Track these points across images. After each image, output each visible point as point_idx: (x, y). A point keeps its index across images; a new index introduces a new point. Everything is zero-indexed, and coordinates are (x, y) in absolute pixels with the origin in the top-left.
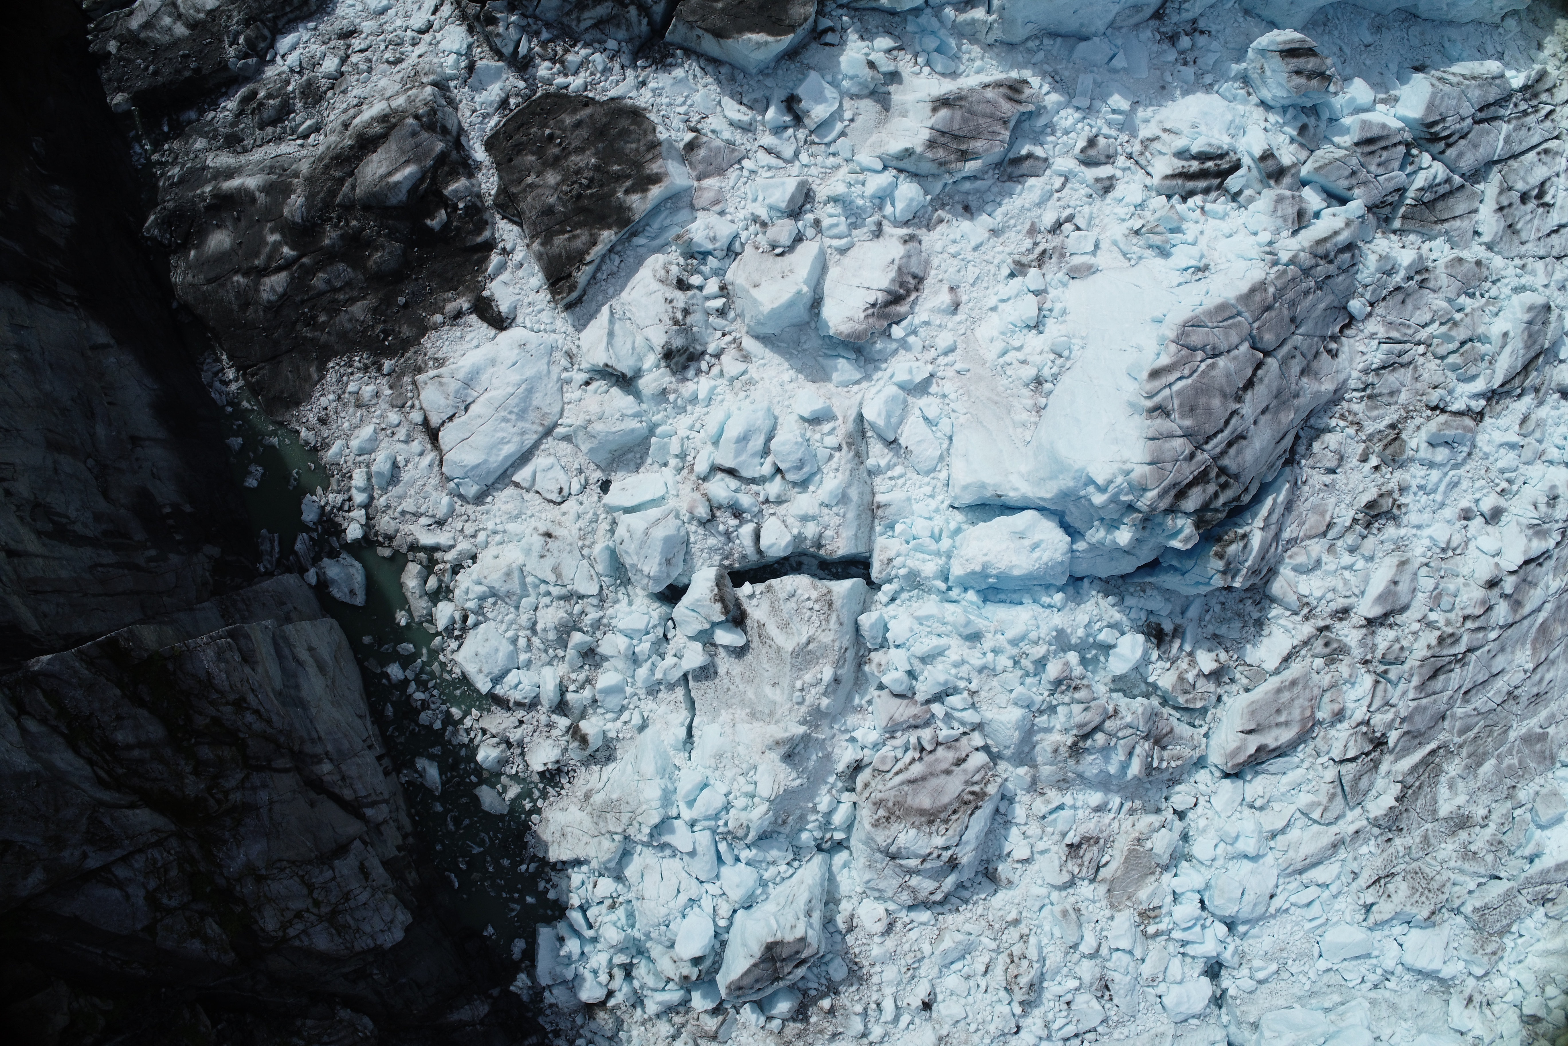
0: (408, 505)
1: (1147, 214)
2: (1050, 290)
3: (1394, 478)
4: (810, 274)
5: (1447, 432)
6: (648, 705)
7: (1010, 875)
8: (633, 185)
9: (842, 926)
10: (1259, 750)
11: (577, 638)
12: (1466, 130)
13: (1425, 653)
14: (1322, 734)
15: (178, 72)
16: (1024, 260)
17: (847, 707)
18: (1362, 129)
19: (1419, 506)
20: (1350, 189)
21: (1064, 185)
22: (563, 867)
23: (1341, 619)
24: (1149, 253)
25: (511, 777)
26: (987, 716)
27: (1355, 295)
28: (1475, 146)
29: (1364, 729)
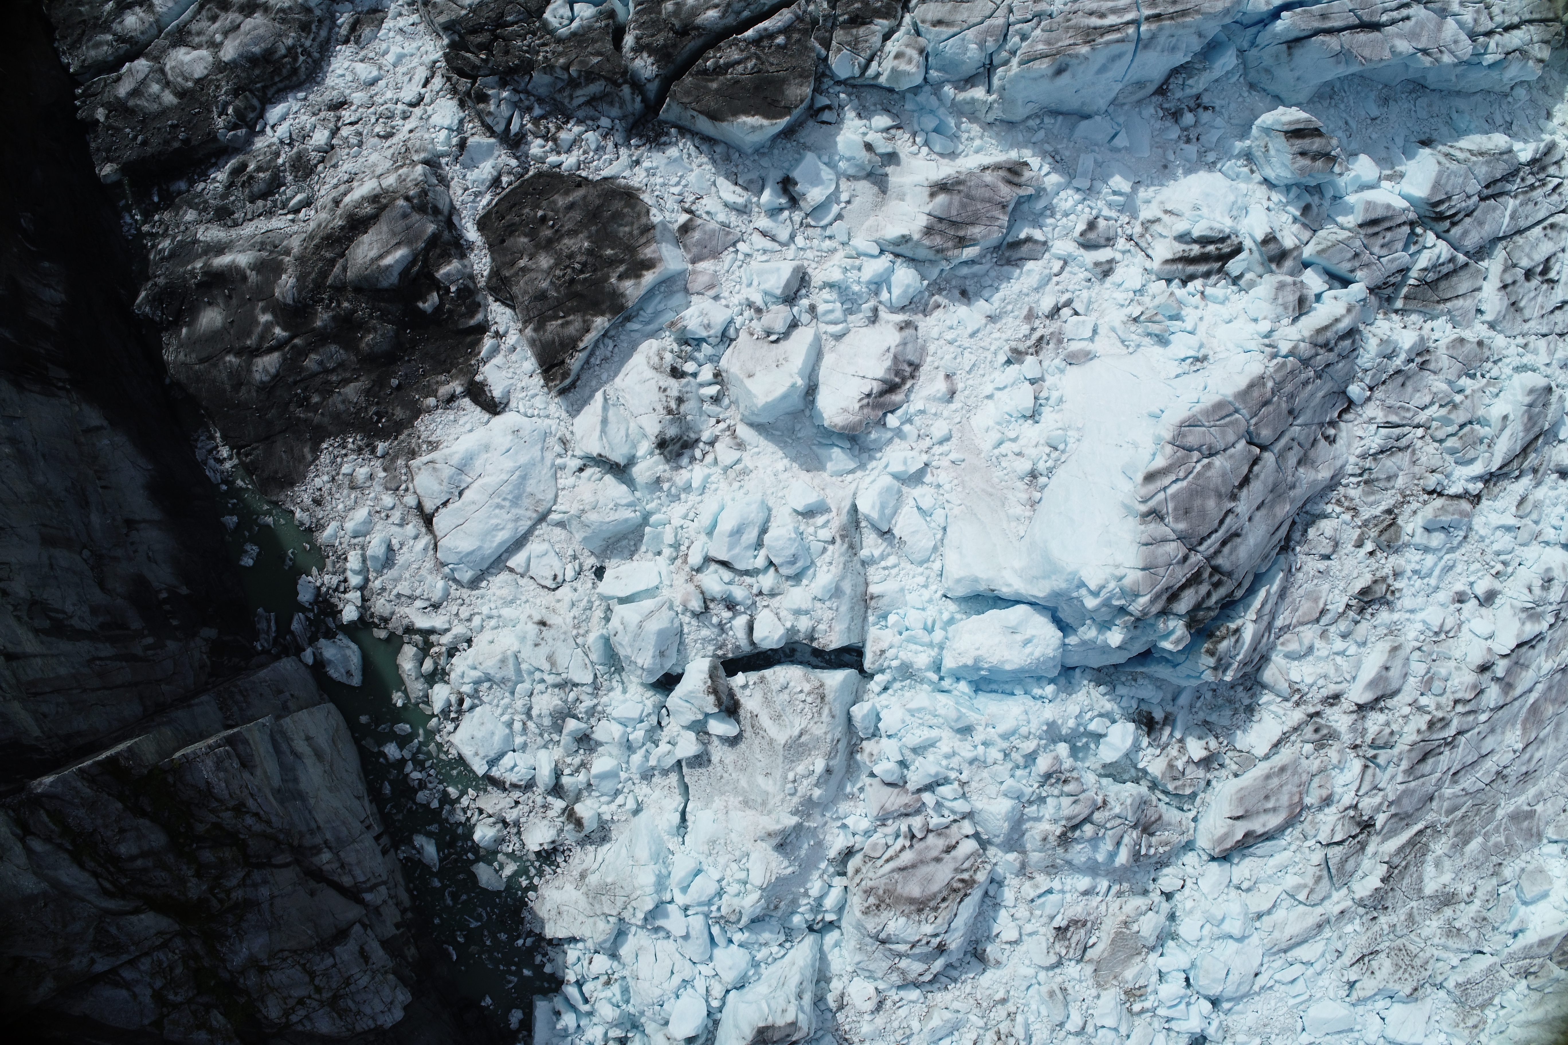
0: (403, 588)
1: (1146, 299)
2: (1047, 377)
3: (1389, 563)
4: (805, 362)
5: (1443, 518)
6: (642, 790)
7: (999, 956)
8: (627, 270)
9: (833, 1005)
10: (1247, 835)
11: (572, 724)
12: (1471, 208)
13: (1415, 737)
14: (1310, 818)
15: (167, 142)
16: (1022, 347)
17: (839, 795)
18: (1367, 210)
19: (1413, 590)
20: (1352, 271)
21: (1062, 269)
22: (558, 943)
23: (1332, 705)
24: (1147, 340)
25: (507, 855)
26: (977, 805)
27: (1355, 380)
28: (1480, 225)
29: (1351, 813)
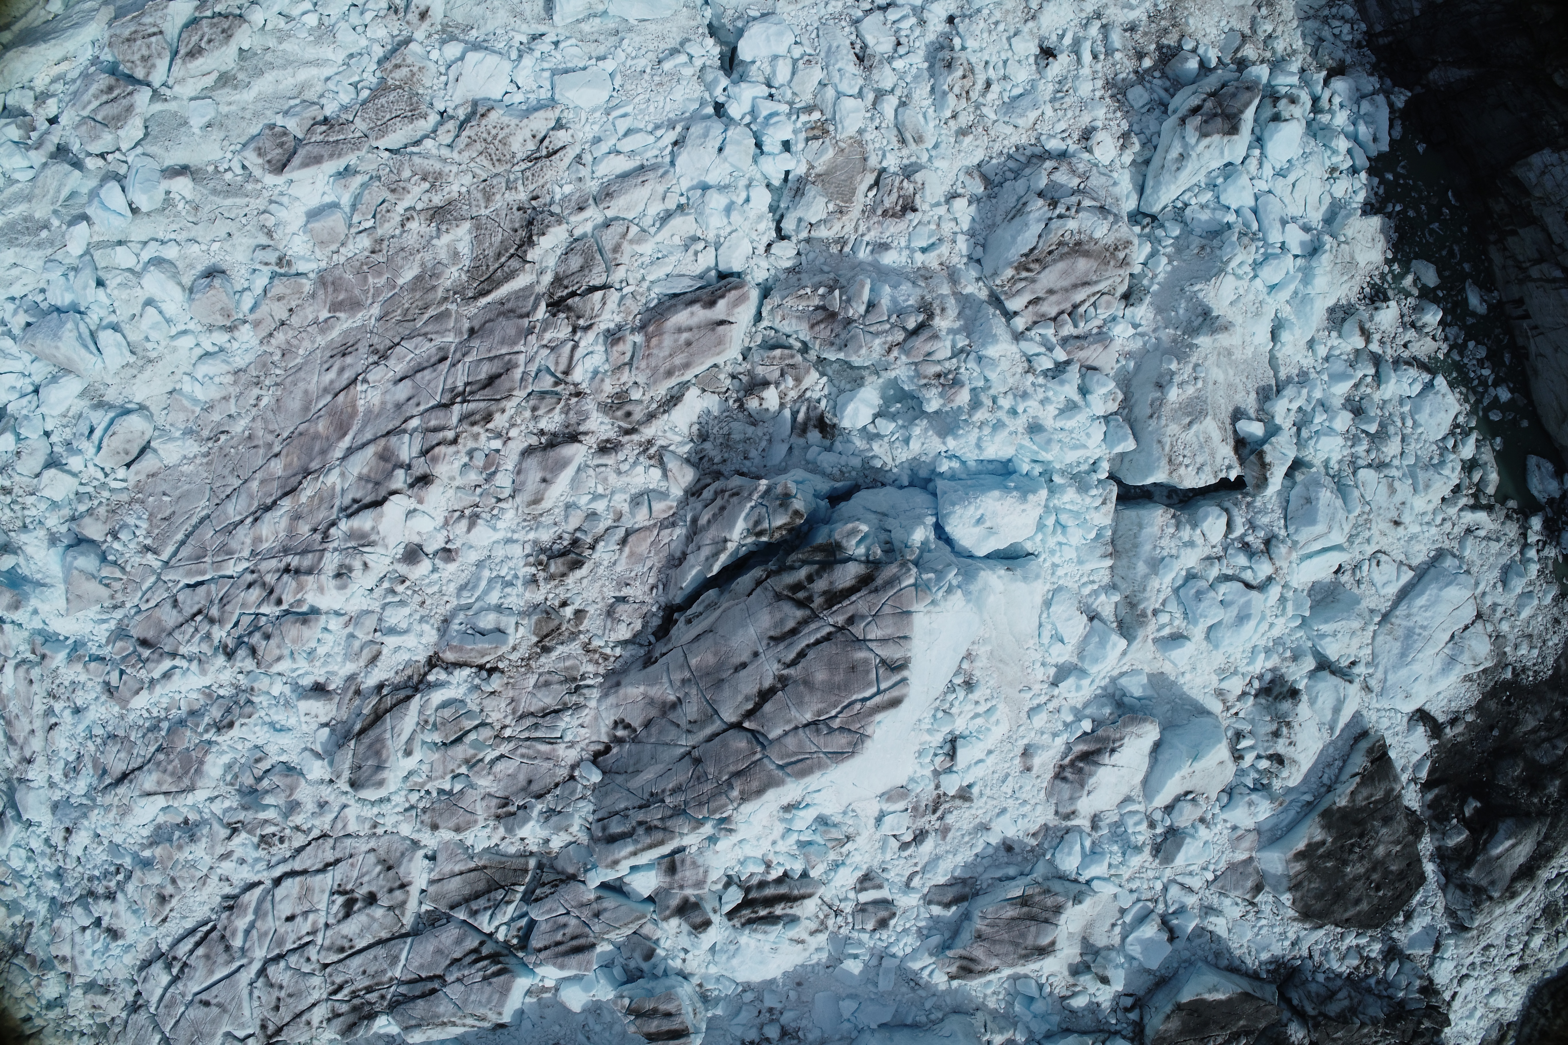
0: (1495, 548)
2: (931, 775)
5: (481, 646)
6: (1308, 363)
7: (968, 181)
8: (1318, 850)
9: (1133, 139)
10: (712, 302)
11: (1371, 428)
12: (454, 969)
13: (505, 405)
14: (631, 319)
16: (958, 802)
17: (1141, 357)
19: (511, 564)
20: (599, 898)
21: (910, 878)
22: (1371, 209)
23: (609, 442)
24: (837, 819)
25: (1410, 295)
26: (1014, 348)
27: (595, 788)
28: (439, 952)
29: (581, 322)
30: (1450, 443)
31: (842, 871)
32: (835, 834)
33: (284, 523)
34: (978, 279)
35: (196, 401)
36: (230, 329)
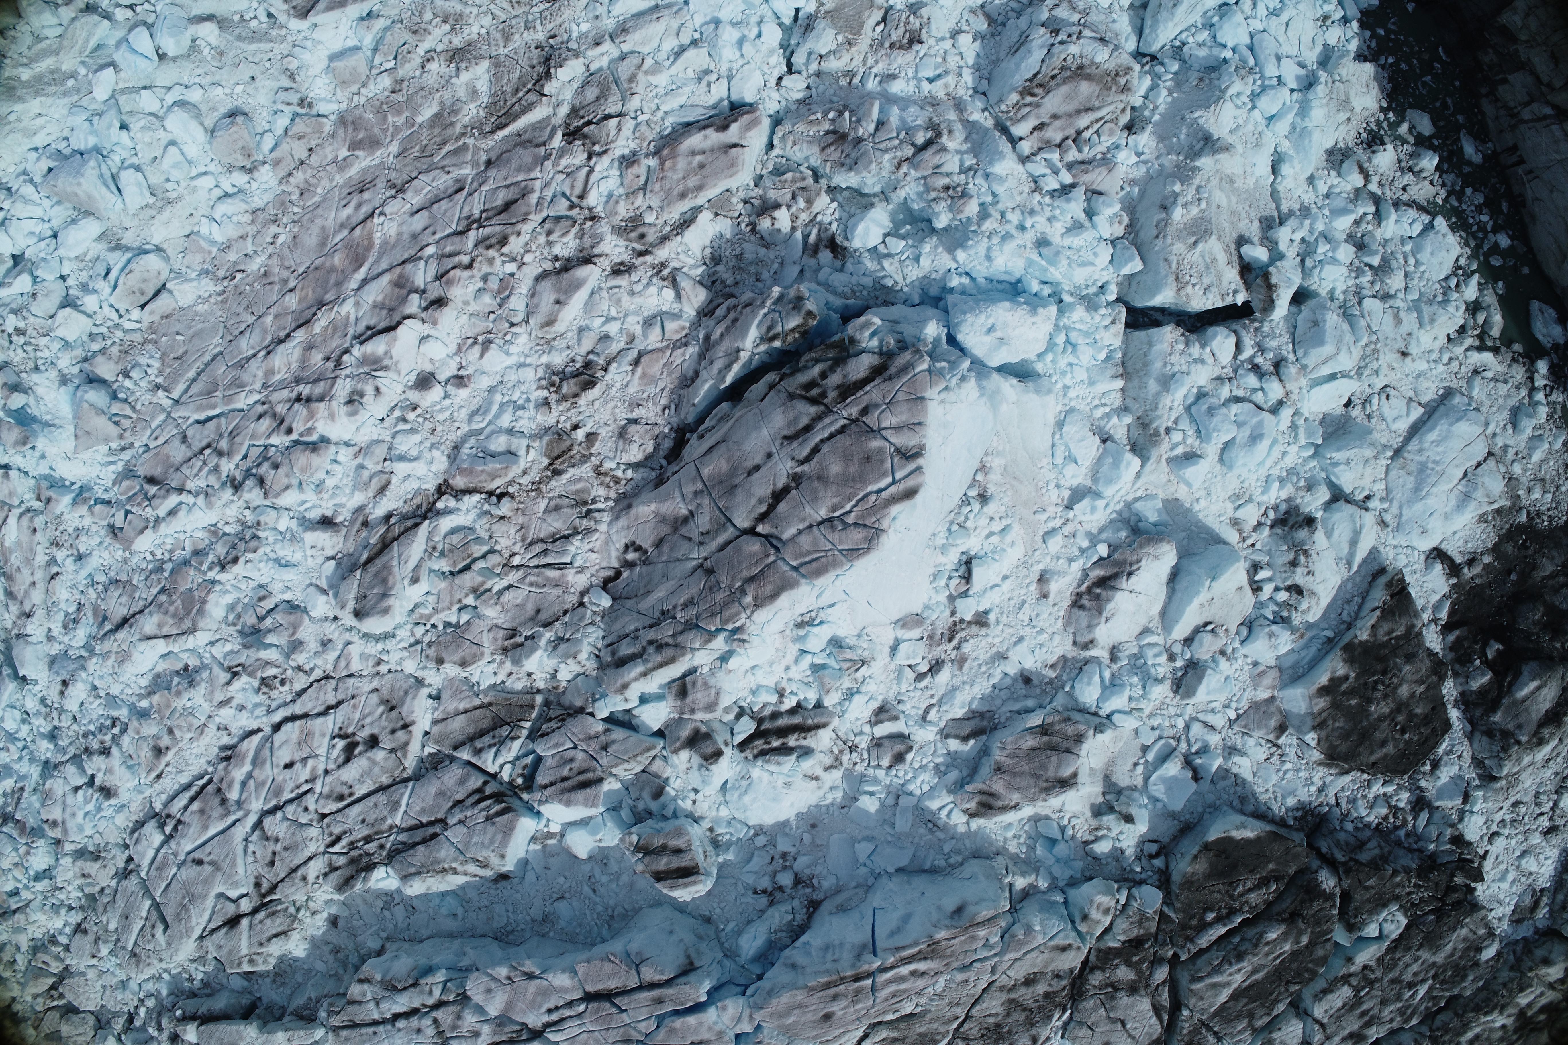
0: (1503, 389)
1: (848, 685)
2: (947, 601)
5: (493, 467)
6: (1309, 198)
7: (972, 19)
8: (1341, 686)
10: (724, 127)
11: (1374, 261)
12: (456, 810)
13: (521, 229)
14: (646, 144)
16: (974, 629)
17: (1146, 183)
18: (595, 797)
19: (523, 388)
20: (607, 731)
21: (927, 711)
22: (1365, 57)
23: (622, 264)
24: (851, 641)
25: (1406, 142)
26: (1020, 168)
27: (605, 614)
28: (441, 794)
29: (597, 148)
30: (1453, 282)
31: (856, 698)
32: (849, 654)
33: (297, 353)
34: (984, 110)
35: (213, 243)
36: (250, 171)
